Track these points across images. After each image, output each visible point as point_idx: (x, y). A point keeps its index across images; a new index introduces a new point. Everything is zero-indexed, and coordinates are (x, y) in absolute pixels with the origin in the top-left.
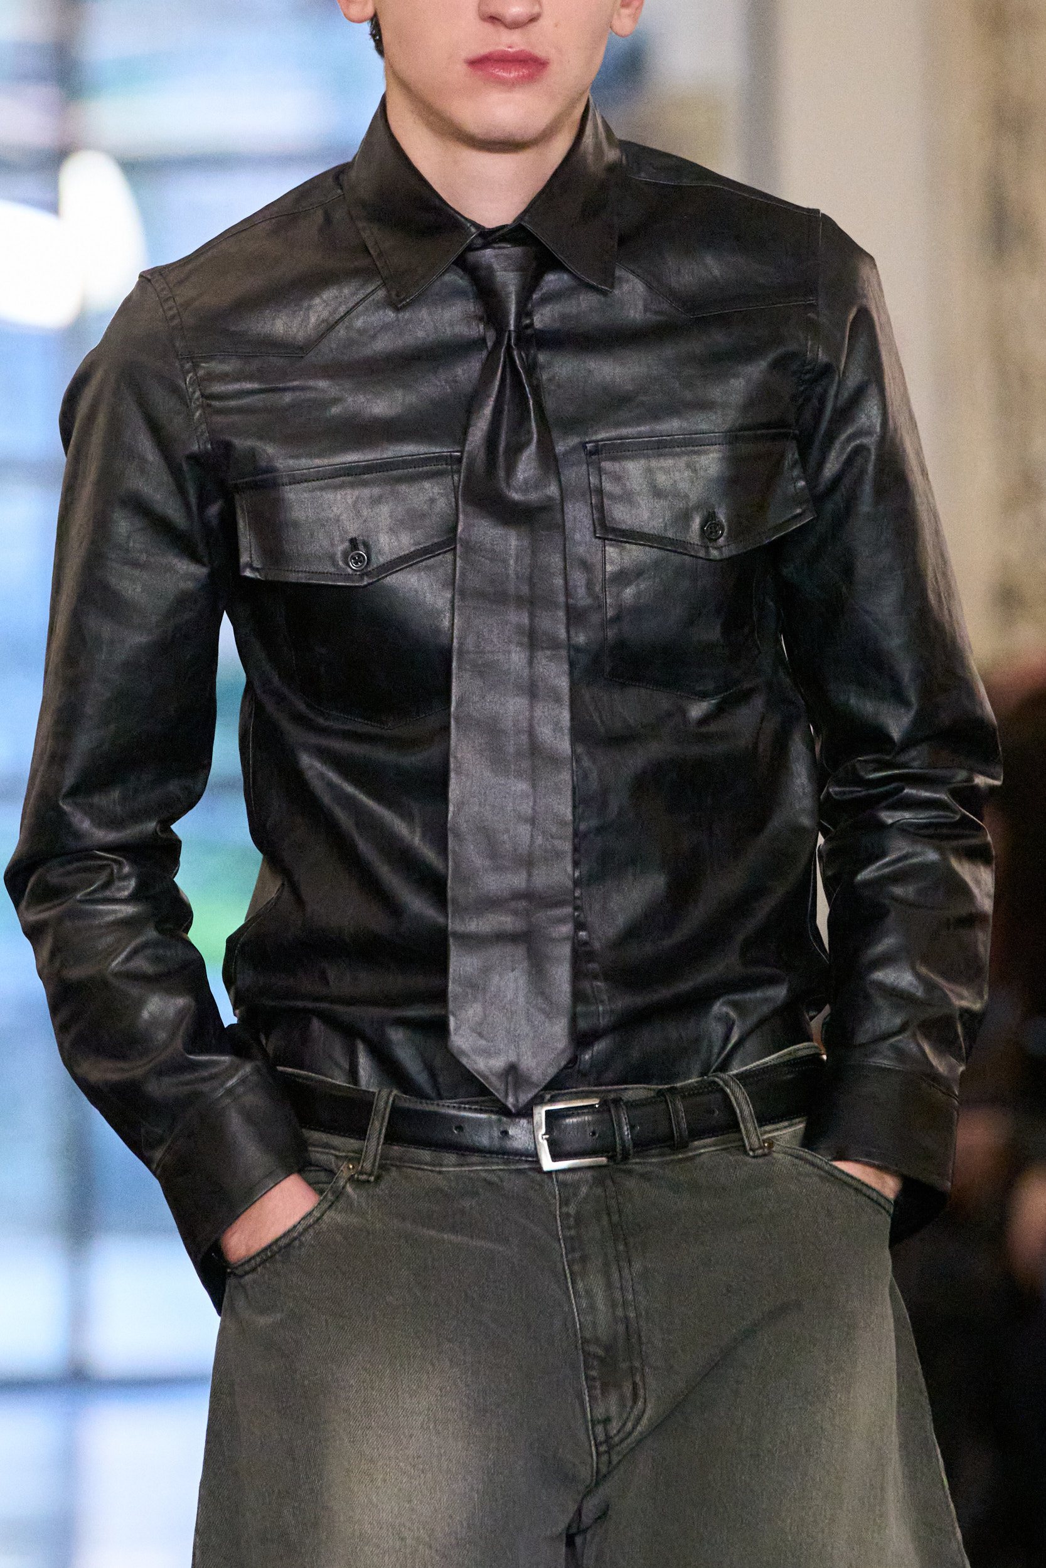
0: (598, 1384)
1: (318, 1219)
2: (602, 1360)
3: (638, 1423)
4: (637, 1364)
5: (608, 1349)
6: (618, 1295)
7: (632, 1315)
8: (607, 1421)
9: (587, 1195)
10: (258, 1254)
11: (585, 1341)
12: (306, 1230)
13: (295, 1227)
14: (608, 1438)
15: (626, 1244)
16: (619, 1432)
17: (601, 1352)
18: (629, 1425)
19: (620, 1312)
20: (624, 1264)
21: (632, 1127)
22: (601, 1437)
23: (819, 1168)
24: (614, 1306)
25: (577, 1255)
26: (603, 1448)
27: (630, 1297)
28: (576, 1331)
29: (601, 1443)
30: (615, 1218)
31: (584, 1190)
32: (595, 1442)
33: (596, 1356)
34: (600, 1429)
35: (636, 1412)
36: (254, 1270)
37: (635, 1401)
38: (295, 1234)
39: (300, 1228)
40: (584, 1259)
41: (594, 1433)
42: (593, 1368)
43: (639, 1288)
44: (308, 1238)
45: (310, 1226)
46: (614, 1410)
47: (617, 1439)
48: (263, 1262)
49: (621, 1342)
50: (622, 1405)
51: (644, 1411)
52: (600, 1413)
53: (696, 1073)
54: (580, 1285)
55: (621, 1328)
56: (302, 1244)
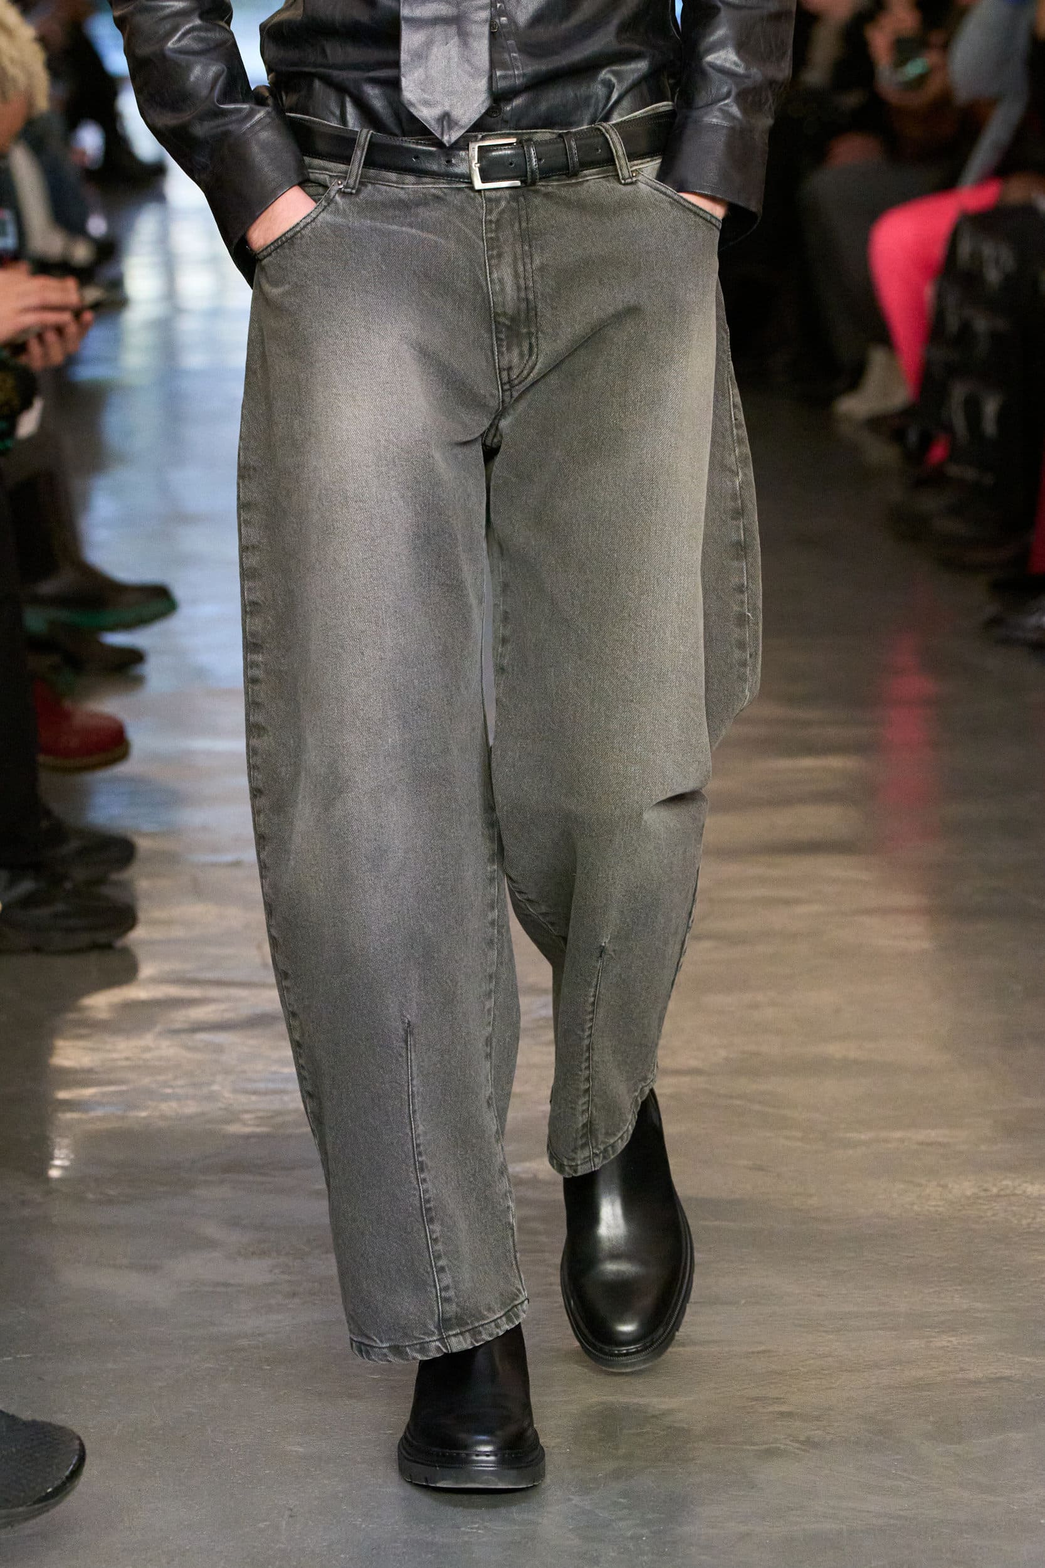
0: (505, 343)
1: (315, 218)
2: (509, 328)
3: (531, 372)
4: (533, 330)
5: (513, 319)
6: (522, 282)
7: (531, 297)
8: (510, 369)
9: (505, 207)
10: (272, 244)
11: (496, 314)
12: (305, 227)
13: (298, 224)
14: (510, 381)
15: (530, 246)
16: (518, 377)
17: (507, 322)
18: (525, 372)
19: (523, 295)
20: (528, 261)
21: (539, 160)
22: (505, 379)
23: (670, 197)
24: (519, 288)
25: (495, 252)
26: (507, 387)
27: (531, 284)
28: (490, 308)
29: (505, 384)
30: (524, 225)
31: (503, 204)
32: (501, 383)
33: (504, 324)
34: (505, 374)
35: (530, 363)
36: (270, 254)
37: (530, 356)
38: (298, 229)
39: (302, 225)
40: (500, 255)
41: (500, 377)
42: (501, 332)
43: (536, 278)
44: (306, 232)
45: (308, 224)
46: (516, 360)
47: (516, 382)
48: (276, 249)
49: (523, 315)
50: (521, 355)
51: (536, 364)
52: (505, 363)
53: (586, 122)
54: (495, 275)
55: (523, 306)
56: (303, 237)
